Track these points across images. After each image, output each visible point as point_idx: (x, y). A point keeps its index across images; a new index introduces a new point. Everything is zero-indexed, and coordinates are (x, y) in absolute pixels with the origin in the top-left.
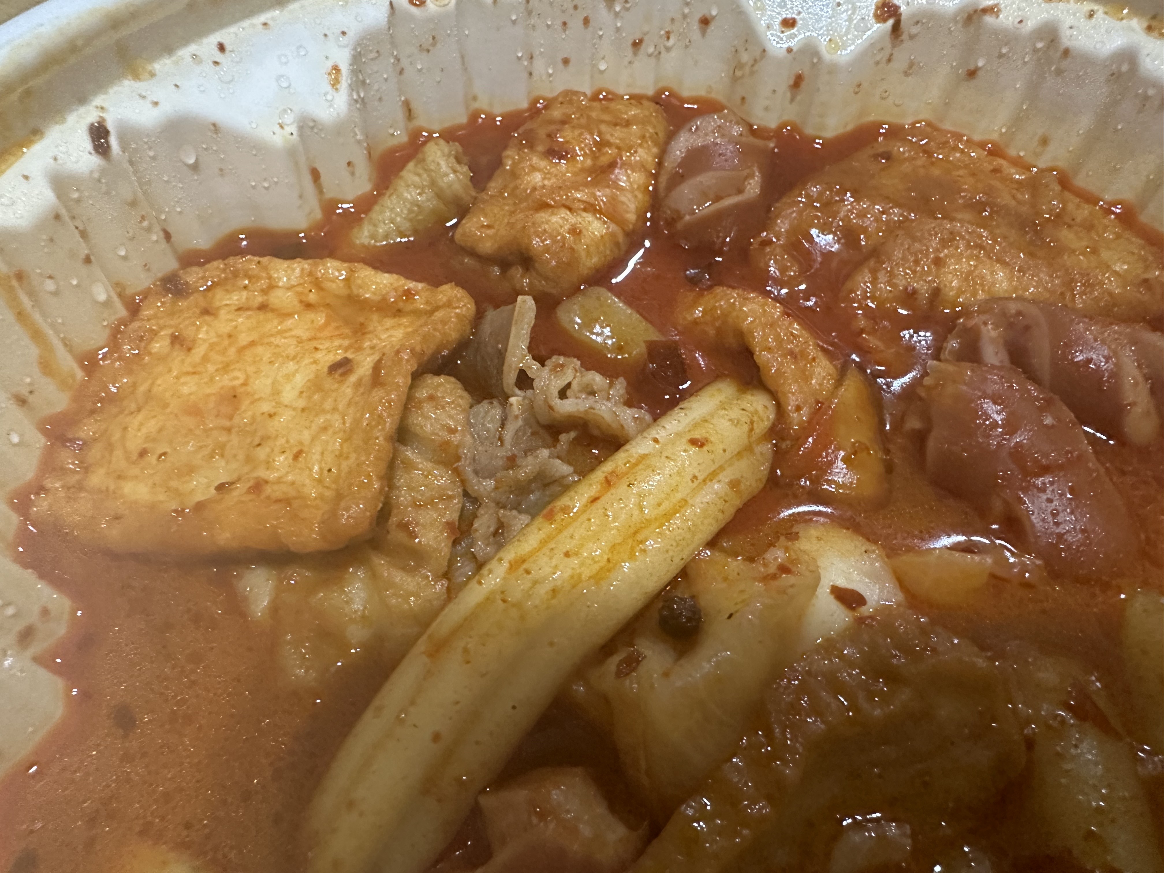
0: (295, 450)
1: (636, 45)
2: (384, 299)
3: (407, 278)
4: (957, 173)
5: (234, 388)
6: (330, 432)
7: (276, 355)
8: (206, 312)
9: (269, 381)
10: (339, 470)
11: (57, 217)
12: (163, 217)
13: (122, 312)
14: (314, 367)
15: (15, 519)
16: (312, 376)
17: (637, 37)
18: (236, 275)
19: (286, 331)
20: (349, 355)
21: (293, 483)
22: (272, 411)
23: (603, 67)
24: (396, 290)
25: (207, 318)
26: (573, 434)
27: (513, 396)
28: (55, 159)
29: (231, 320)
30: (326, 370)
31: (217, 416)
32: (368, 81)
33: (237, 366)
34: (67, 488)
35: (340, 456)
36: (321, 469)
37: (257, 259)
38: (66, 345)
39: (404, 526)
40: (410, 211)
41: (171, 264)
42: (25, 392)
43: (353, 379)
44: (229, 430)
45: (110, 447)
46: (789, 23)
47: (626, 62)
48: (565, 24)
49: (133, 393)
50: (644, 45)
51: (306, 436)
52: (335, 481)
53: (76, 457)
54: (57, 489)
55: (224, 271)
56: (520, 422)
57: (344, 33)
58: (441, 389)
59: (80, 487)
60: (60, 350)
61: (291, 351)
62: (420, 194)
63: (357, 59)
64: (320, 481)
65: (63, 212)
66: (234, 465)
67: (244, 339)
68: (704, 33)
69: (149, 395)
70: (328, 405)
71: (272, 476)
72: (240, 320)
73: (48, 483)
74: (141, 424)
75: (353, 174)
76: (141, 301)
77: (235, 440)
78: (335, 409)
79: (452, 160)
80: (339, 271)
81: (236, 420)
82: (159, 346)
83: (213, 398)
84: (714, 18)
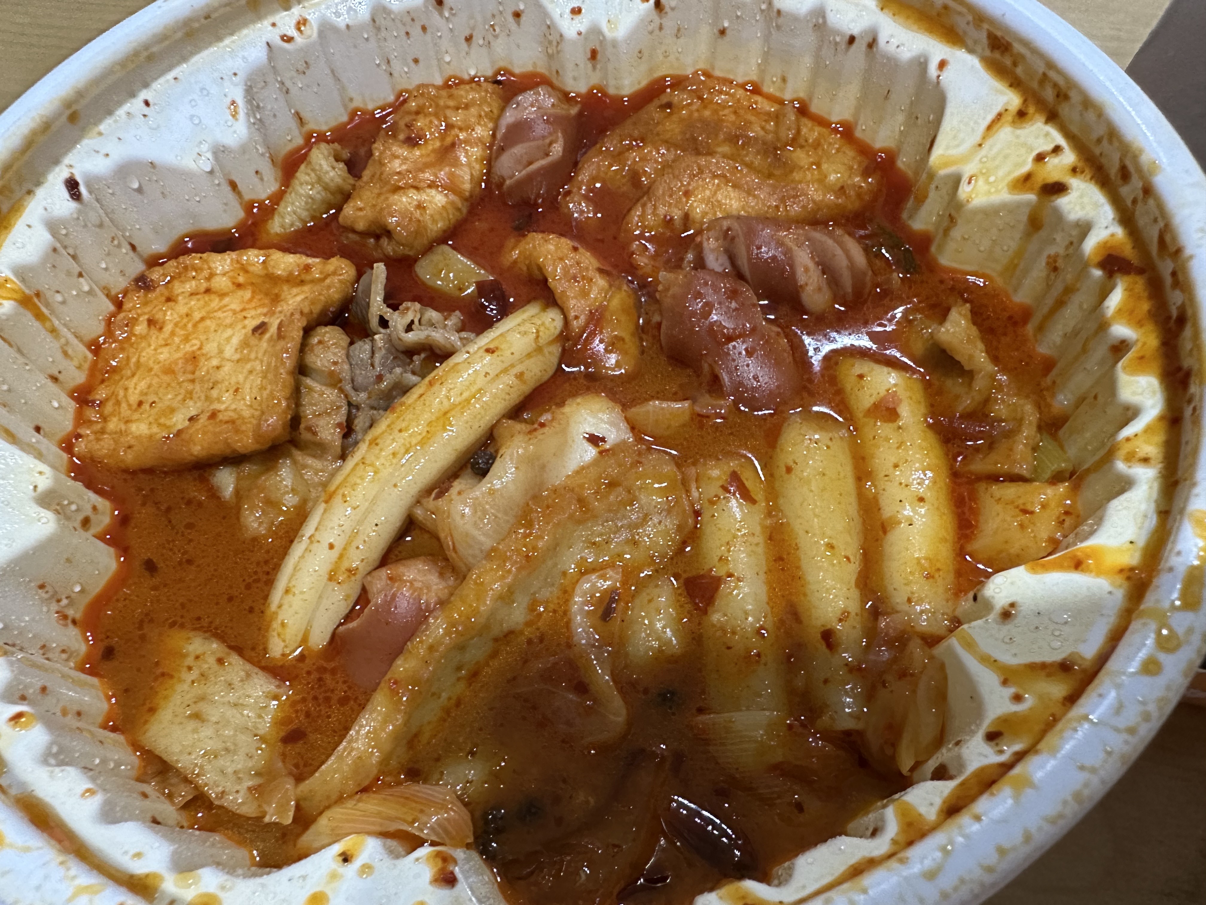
0: (235, 388)
1: (469, 39)
2: (291, 273)
3: (308, 256)
4: (724, 113)
5: (193, 352)
6: (254, 373)
7: (219, 325)
8: (169, 300)
9: (215, 345)
10: (261, 397)
11: (55, 250)
12: (128, 234)
13: (112, 308)
14: (244, 331)
15: (65, 456)
16: (242, 338)
17: (467, 33)
18: (186, 268)
19: (225, 306)
20: (266, 320)
21: (235, 410)
22: (218, 364)
23: (447, 59)
24: (298, 266)
25: (170, 304)
26: (423, 355)
27: (376, 334)
28: (46, 209)
29: (186, 304)
30: (250, 332)
31: (184, 373)
32: (261, 105)
33: (195, 336)
34: (95, 433)
35: (262, 388)
36: (250, 398)
37: (199, 255)
38: (76, 337)
39: (309, 429)
40: (306, 203)
41: (139, 267)
42: (56, 373)
43: (267, 336)
44: (193, 381)
45: (118, 403)
46: (577, 11)
47: (464, 53)
48: (407, 33)
49: (128, 364)
50: (474, 38)
51: (241, 378)
52: (260, 405)
53: (98, 412)
54: (88, 435)
55: (177, 267)
56: (383, 351)
57: (235, 74)
58: (327, 335)
59: (103, 431)
60: (75, 341)
61: (228, 321)
62: (311, 189)
63: (249, 91)
64: (251, 406)
65: (58, 245)
66: (199, 404)
67: (197, 316)
68: (519, 24)
69: (138, 364)
70: (253, 356)
71: (222, 407)
72: (193, 303)
73: (82, 431)
74: (136, 384)
75: (262, 179)
76: (123, 297)
77: (198, 387)
78: (256, 358)
79: (332, 159)
80: (257, 256)
81: (197, 373)
82: (140, 328)
83: (180, 361)
84: (523, 11)
